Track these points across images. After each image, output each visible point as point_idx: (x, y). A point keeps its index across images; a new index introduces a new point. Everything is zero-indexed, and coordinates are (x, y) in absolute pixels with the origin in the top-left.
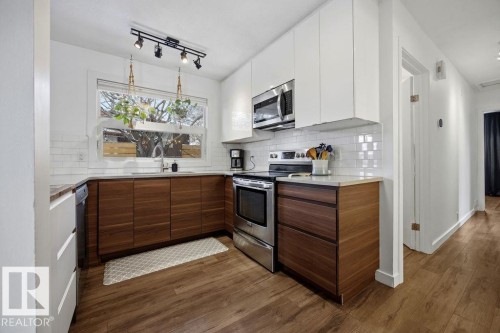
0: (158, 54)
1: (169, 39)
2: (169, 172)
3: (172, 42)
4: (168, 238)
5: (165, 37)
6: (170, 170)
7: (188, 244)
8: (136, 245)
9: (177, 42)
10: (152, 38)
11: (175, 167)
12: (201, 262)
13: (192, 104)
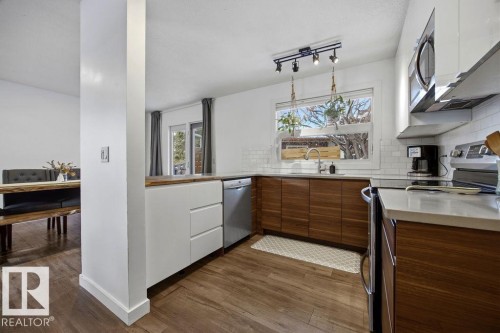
0: (296, 69)
1: (301, 50)
2: (327, 174)
3: (305, 51)
4: (306, 234)
5: (297, 52)
6: (328, 172)
7: (311, 245)
8: (283, 230)
9: (308, 49)
10: (287, 58)
11: (333, 169)
12: (314, 267)
13: (345, 101)
